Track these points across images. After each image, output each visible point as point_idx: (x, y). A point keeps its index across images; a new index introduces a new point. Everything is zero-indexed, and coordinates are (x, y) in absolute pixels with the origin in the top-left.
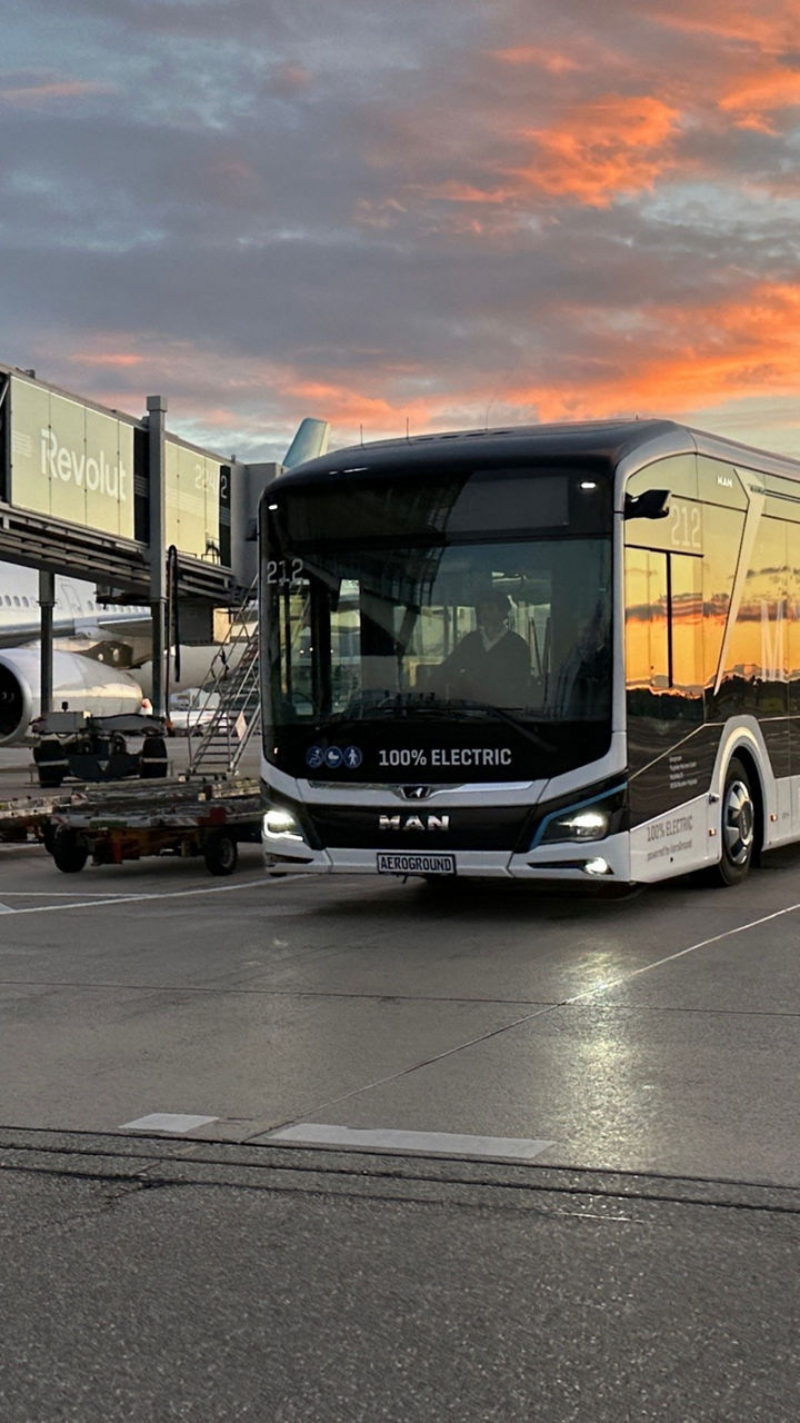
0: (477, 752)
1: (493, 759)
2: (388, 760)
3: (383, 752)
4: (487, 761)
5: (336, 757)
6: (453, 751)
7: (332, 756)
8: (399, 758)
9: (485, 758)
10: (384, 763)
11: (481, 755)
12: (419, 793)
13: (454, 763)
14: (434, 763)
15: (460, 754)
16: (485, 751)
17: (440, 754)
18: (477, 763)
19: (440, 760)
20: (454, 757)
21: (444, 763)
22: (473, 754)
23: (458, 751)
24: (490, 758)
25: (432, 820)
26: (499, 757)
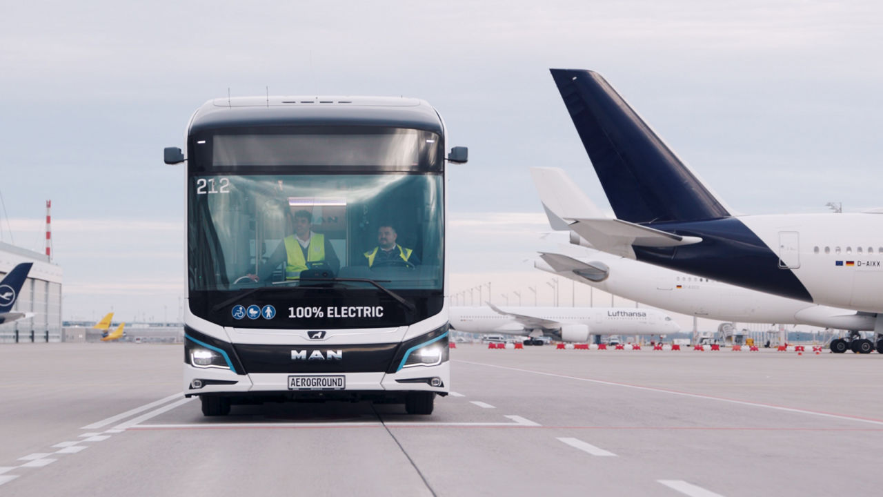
0: (359, 308)
1: (371, 313)
2: (295, 314)
3: (292, 309)
4: (367, 314)
5: (256, 312)
6: (343, 308)
7: (253, 312)
8: (304, 312)
9: (365, 312)
10: (292, 316)
11: (362, 311)
12: (319, 335)
13: (343, 316)
14: (329, 316)
15: (347, 310)
16: (365, 308)
17: (334, 310)
18: (359, 315)
19: (333, 314)
20: (343, 312)
21: (336, 316)
22: (357, 310)
23: (346, 308)
24: (369, 312)
25: (330, 353)
26: (375, 312)
